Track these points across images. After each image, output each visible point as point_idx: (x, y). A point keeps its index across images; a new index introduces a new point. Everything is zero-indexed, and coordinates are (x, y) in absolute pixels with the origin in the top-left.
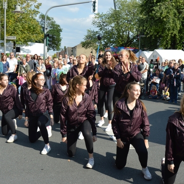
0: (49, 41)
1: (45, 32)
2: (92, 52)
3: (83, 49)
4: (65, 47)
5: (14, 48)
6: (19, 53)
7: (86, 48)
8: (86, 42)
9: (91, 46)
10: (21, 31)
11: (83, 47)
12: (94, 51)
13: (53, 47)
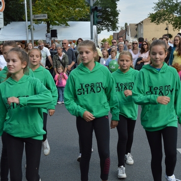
0: (98, 17)
1: (92, 4)
2: (167, 29)
3: (154, 25)
4: (126, 24)
5: (48, 32)
6: (56, 39)
7: (158, 23)
8: (156, 13)
9: (165, 20)
10: (57, 5)
11: (152, 21)
12: (171, 27)
13: (107, 26)
